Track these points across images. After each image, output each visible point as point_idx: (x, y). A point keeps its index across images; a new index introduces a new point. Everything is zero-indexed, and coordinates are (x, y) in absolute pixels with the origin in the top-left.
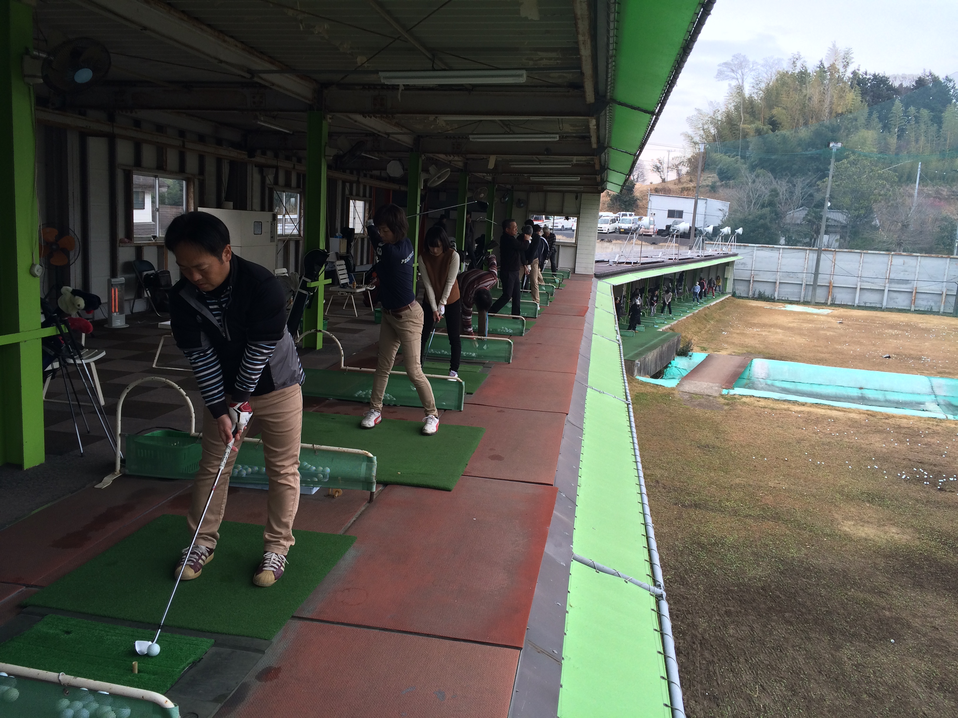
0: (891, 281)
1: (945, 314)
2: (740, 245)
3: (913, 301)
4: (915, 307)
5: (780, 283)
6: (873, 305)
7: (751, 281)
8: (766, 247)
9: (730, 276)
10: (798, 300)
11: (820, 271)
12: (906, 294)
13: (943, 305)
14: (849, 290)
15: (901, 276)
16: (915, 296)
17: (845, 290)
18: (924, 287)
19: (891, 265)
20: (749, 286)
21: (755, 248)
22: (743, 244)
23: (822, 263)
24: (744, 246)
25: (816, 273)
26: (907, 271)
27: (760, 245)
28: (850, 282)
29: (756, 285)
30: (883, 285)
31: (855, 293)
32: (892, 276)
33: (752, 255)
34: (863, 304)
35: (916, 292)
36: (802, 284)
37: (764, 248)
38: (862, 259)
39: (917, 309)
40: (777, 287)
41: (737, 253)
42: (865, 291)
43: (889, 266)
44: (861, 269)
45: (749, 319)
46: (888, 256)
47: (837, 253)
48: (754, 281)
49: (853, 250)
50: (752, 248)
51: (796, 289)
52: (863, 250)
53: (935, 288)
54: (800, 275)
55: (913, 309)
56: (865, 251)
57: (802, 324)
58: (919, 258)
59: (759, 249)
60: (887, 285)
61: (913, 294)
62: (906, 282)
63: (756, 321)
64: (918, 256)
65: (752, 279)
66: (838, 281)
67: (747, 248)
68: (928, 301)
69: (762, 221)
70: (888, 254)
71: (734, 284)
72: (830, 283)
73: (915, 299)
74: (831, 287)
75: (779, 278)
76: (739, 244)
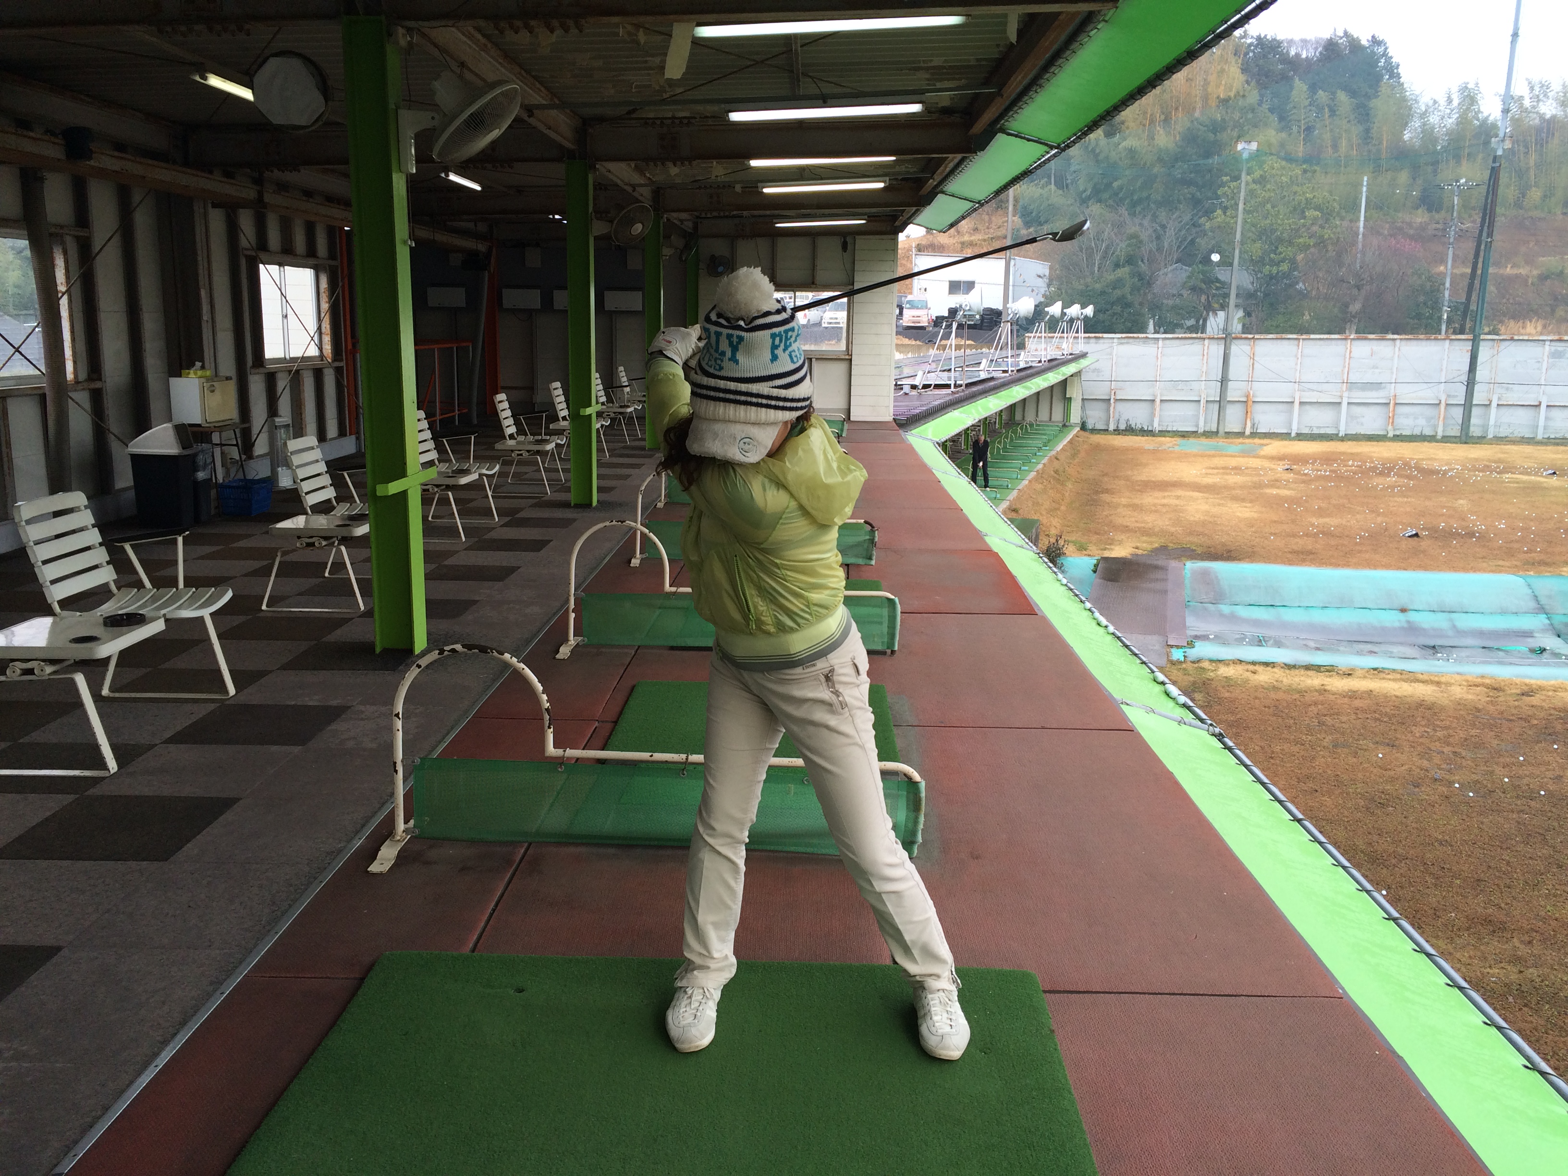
0: (1351, 385)
1: (1446, 439)
2: (1089, 337)
3: (1391, 420)
4: (1394, 430)
5: (1161, 401)
6: (1322, 431)
7: (1112, 401)
8: (1133, 338)
9: (1074, 392)
10: (1194, 429)
11: (1231, 377)
12: (1378, 408)
13: (1441, 423)
14: (1281, 406)
15: (1369, 378)
16: (1394, 410)
17: (1273, 406)
18: (1406, 393)
19: (1350, 357)
20: (1108, 410)
21: (1115, 340)
22: (1093, 335)
23: (1232, 361)
24: (1096, 337)
25: (1224, 381)
26: (1377, 368)
27: (1124, 335)
28: (1283, 392)
29: (1120, 406)
30: (1339, 394)
31: (1291, 412)
32: (1353, 378)
33: (1111, 354)
34: (1306, 431)
35: (1396, 404)
36: (1199, 401)
37: (1131, 340)
38: (1300, 350)
39: (1398, 433)
40: (1158, 409)
41: (1085, 351)
42: (1308, 407)
43: (1347, 360)
44: (1298, 367)
45: (1129, 473)
46: (1344, 342)
47: (1257, 342)
48: (1116, 400)
49: (1284, 336)
50: (1110, 341)
51: (1188, 410)
52: (1302, 334)
53: (1428, 394)
54: (1195, 385)
55: (1391, 435)
56: (1304, 337)
57: (1226, 477)
58: (1398, 342)
59: (1123, 341)
60: (1346, 394)
61: (1391, 406)
62: (1377, 386)
63: (1144, 477)
64: (1394, 340)
65: (1113, 397)
66: (1261, 391)
67: (1101, 341)
68: (1416, 418)
69: (1118, 293)
70: (1346, 339)
71: (1083, 408)
72: (1248, 396)
73: (1393, 416)
74: (1250, 403)
75: (1159, 392)
76: (1087, 335)
